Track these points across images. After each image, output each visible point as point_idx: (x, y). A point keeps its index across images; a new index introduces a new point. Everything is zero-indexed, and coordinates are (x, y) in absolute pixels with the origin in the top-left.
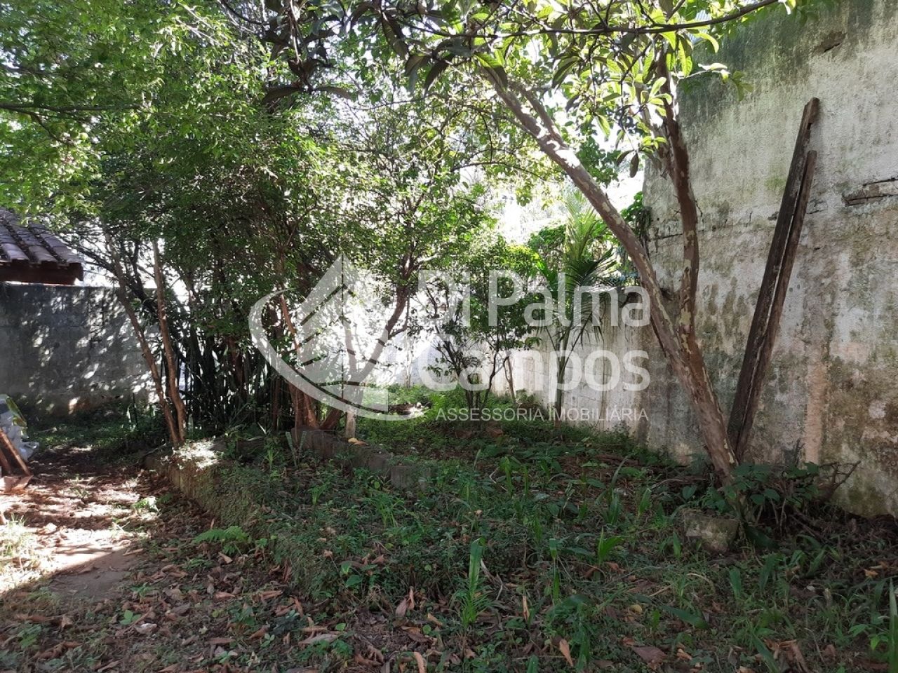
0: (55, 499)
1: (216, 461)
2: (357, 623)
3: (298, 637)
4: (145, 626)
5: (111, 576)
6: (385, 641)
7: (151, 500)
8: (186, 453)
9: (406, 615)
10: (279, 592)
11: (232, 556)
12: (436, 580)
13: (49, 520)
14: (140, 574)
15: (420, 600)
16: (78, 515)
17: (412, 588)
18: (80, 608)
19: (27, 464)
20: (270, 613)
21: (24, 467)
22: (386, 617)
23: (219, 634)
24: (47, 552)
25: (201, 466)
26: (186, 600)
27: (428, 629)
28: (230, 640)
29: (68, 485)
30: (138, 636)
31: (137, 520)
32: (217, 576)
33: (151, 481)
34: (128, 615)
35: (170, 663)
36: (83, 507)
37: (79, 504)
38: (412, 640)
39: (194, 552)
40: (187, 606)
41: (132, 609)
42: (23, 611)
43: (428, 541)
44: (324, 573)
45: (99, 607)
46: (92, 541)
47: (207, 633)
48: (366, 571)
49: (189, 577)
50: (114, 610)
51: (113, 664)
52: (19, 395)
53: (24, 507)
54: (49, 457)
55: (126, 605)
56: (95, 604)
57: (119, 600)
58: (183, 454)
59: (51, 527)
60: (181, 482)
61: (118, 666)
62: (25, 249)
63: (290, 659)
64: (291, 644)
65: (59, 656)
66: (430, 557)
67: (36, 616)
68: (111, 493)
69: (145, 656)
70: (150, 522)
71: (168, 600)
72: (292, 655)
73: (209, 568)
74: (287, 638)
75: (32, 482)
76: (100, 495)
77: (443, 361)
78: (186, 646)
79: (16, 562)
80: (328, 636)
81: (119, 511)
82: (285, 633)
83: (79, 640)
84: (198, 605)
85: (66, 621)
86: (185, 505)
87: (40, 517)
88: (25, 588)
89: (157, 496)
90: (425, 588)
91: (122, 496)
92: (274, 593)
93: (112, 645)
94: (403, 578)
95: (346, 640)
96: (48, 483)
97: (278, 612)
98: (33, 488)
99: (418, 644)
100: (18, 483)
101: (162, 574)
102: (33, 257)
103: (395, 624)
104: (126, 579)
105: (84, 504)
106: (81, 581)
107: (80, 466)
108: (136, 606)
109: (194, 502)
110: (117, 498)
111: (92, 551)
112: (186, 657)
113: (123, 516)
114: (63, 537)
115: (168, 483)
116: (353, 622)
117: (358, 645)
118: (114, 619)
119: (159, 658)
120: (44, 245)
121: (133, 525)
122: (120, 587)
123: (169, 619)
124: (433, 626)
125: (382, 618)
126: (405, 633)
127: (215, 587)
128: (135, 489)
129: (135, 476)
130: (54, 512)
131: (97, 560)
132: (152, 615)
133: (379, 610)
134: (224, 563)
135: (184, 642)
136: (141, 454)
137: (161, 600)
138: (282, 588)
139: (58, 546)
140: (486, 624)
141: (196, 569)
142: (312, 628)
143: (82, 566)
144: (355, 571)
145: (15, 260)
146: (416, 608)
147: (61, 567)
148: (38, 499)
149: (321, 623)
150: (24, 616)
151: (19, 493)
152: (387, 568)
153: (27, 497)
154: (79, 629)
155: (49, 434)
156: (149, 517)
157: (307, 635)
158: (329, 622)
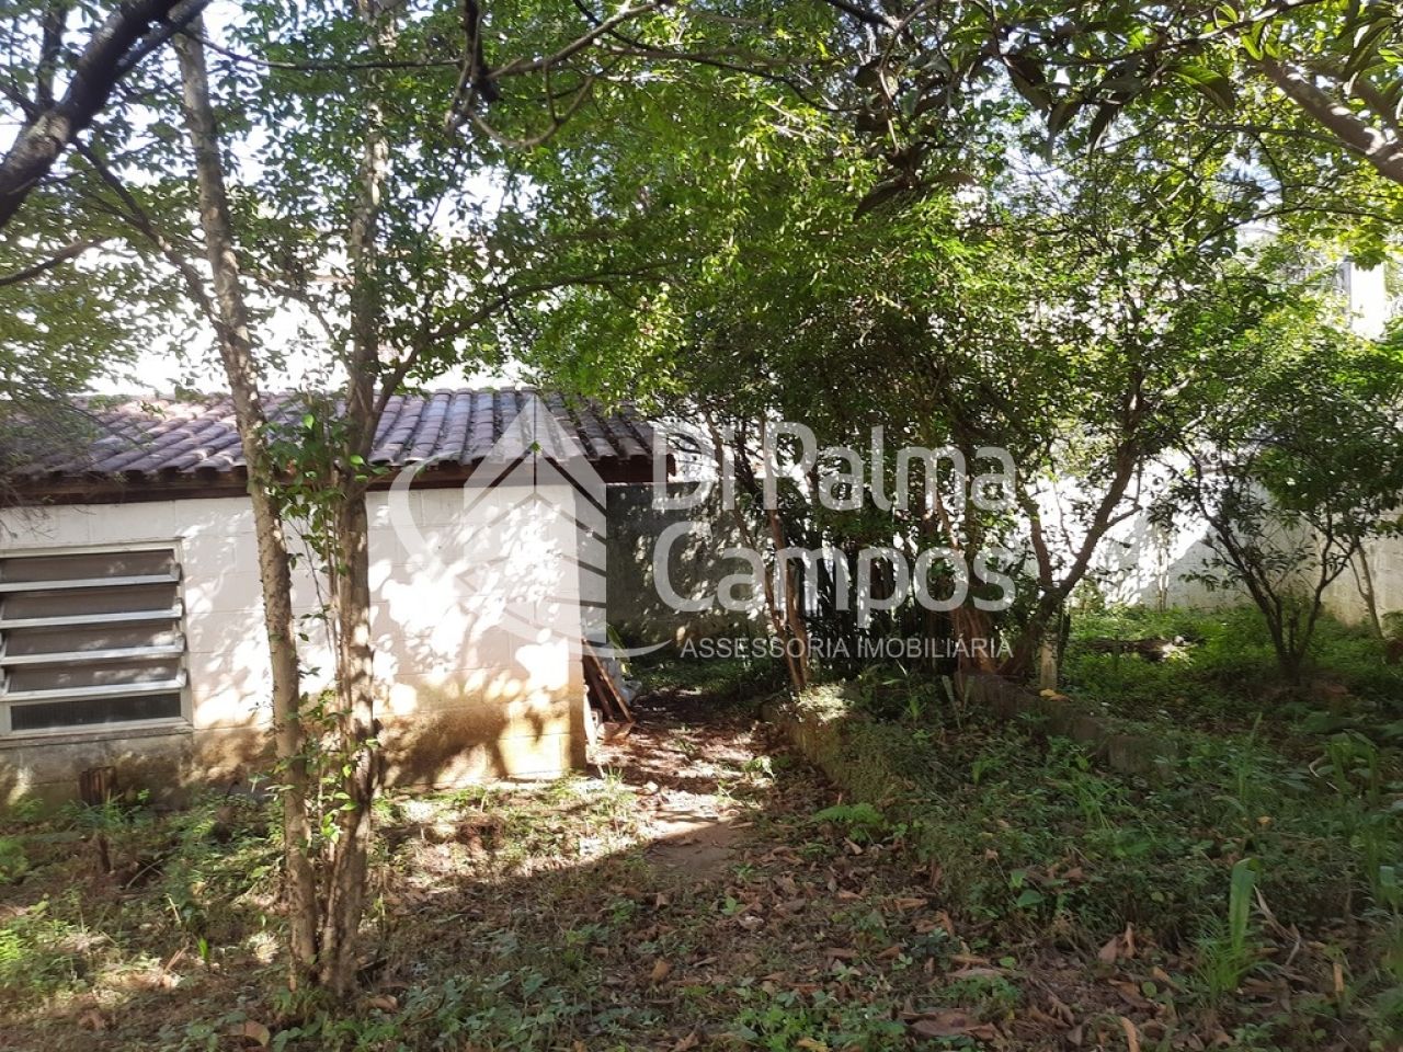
0: (658, 753)
1: (842, 713)
2: (1036, 962)
3: (945, 966)
4: (749, 919)
5: (715, 853)
6: (1079, 996)
7: (765, 762)
8: (806, 701)
9: (1116, 963)
10: (923, 902)
11: (863, 845)
12: (1172, 919)
13: (650, 777)
14: (747, 854)
15: (1145, 945)
16: (682, 774)
17: (1130, 925)
18: (677, 886)
19: (629, 709)
20: (907, 927)
21: (626, 712)
22: (1082, 960)
23: (841, 945)
24: (646, 816)
25: (825, 718)
26: (800, 895)
27: (1150, 988)
28: (852, 954)
29: (672, 736)
30: (742, 931)
31: (748, 785)
32: (841, 869)
33: (768, 738)
34: (731, 903)
35: (775, 970)
36: (688, 764)
37: (683, 761)
38: (1123, 1001)
39: (814, 833)
40: (801, 902)
41: (736, 896)
42: (618, 882)
43: (1162, 857)
44: (985, 882)
45: (699, 888)
46: (696, 808)
47: (824, 940)
48: (1052, 889)
49: (806, 866)
50: (714, 894)
51: (710, 959)
52: (623, 622)
53: (624, 761)
54: (655, 700)
55: (728, 891)
56: (694, 885)
57: (722, 882)
58: (803, 701)
59: (652, 786)
60: (802, 739)
61: (716, 962)
62: (613, 442)
63: (933, 994)
64: (935, 973)
65: (653, 939)
66: (1163, 880)
67: (632, 890)
68: (719, 750)
69: (747, 956)
70: (763, 790)
71: (779, 891)
72: (936, 990)
73: (831, 858)
74: (930, 964)
75: (634, 731)
76: (707, 751)
77: (1217, 563)
78: (797, 952)
79: (613, 825)
80: (989, 971)
81: (728, 773)
82: (928, 956)
83: (675, 925)
84: (815, 903)
85: (661, 900)
86: (808, 772)
87: (640, 773)
88: (620, 855)
89: (773, 757)
90: (1154, 929)
91: (733, 755)
92: (914, 902)
93: (709, 936)
94: (1114, 906)
95: (1015, 982)
96: (652, 733)
97: (920, 928)
98: (635, 738)
99: (1134, 1010)
100: (619, 730)
101: (773, 857)
102: (621, 452)
103: (1097, 974)
104: (730, 858)
105: (687, 763)
106: (680, 854)
107: (687, 713)
108: (741, 893)
109: (818, 768)
110: (726, 756)
111: (695, 820)
112: (797, 967)
113: (734, 779)
114: (666, 800)
115: (789, 742)
116: (1030, 961)
117: (1033, 992)
118: (714, 907)
119: (764, 962)
120: (635, 435)
121: (742, 792)
122: (723, 867)
123: (779, 916)
124: (1161, 987)
125: (1076, 962)
126: (1113, 990)
127: (839, 884)
128: (748, 747)
129: (749, 730)
130: (656, 768)
131: (700, 831)
132: (759, 908)
133: (1072, 949)
134: (852, 853)
135: (795, 946)
136: (757, 701)
137: (770, 890)
138: (928, 897)
139: (659, 810)
140: (1260, 999)
141: (815, 856)
142: (966, 957)
143: (682, 837)
144: (1034, 885)
145: (604, 458)
146: (1135, 956)
147: (659, 834)
148: (639, 751)
149: (980, 952)
150: (618, 888)
151: (619, 743)
152: (1085, 888)
153: (628, 749)
154: (674, 913)
155: (655, 672)
156: (761, 782)
157: (957, 966)
158: (990, 952)
